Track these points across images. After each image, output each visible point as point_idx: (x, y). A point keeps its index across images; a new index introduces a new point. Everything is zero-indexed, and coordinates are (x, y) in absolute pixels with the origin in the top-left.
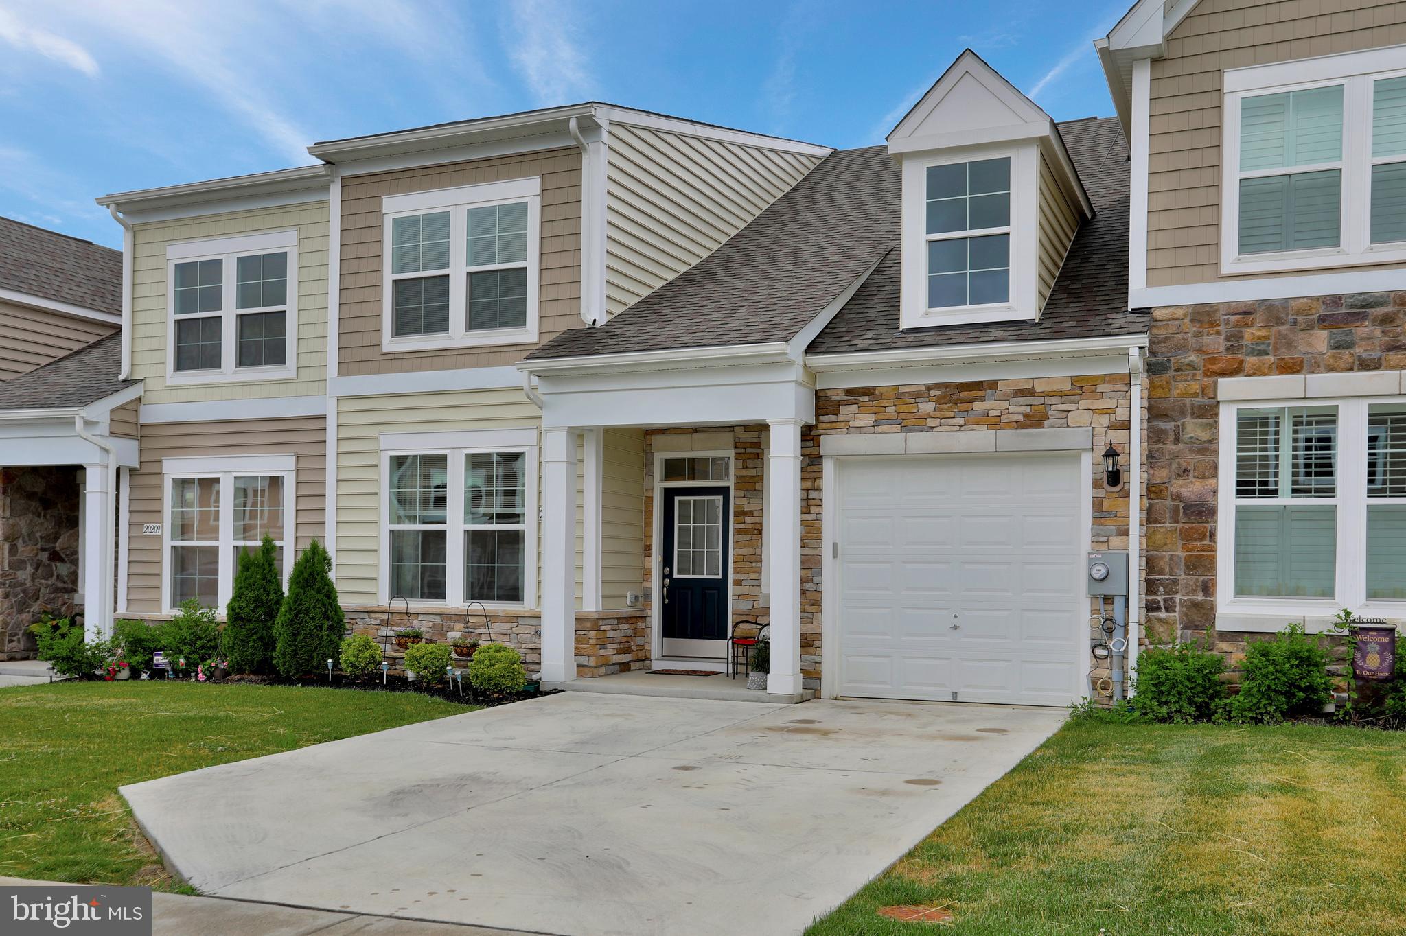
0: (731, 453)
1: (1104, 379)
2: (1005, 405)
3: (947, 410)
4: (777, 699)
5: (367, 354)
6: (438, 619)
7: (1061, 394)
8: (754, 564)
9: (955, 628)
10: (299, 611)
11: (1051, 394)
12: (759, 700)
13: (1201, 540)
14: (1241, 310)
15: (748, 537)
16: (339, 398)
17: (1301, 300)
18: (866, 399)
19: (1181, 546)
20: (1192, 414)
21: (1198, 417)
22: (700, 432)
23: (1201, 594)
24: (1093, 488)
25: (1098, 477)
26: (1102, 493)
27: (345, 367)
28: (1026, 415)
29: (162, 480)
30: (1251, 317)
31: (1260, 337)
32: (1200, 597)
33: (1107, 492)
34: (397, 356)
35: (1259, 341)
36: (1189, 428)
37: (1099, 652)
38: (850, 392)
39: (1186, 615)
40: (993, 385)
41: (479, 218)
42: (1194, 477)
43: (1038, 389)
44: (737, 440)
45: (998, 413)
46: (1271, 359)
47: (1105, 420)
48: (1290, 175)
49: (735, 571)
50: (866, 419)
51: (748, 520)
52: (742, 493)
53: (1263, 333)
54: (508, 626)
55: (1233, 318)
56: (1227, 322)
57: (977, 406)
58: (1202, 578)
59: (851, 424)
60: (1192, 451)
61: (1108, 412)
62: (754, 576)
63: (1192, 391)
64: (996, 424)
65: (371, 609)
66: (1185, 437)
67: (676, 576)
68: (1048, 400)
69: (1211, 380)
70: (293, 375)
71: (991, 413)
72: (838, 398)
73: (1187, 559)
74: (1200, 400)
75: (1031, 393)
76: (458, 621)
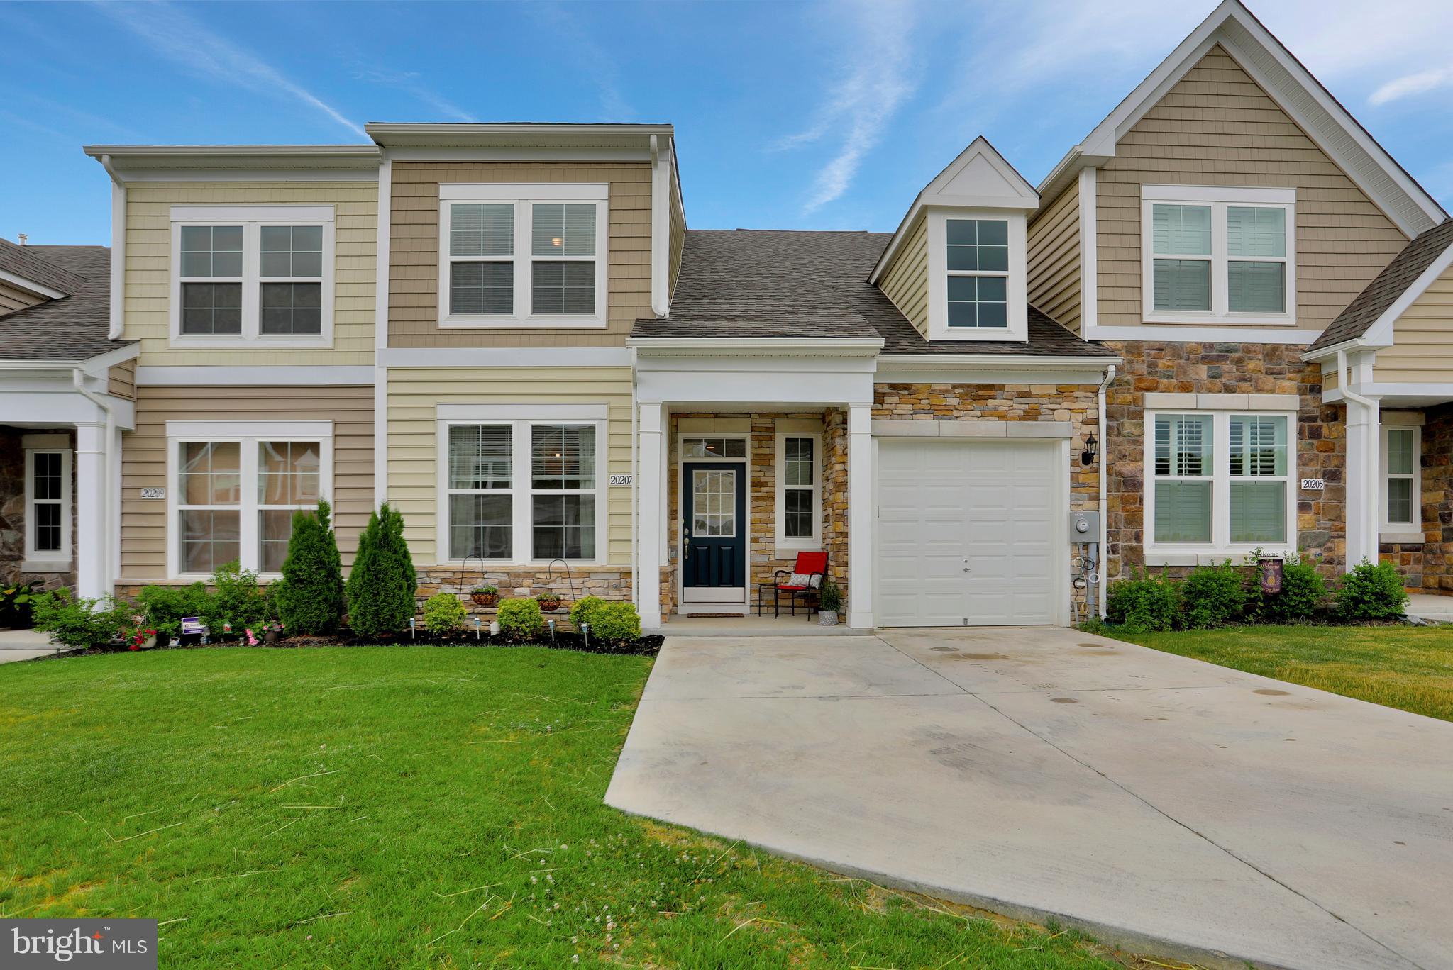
0: (747, 436)
1: (1079, 387)
2: (1010, 403)
3: (968, 404)
4: (859, 632)
5: (422, 328)
6: (505, 576)
7: (1049, 397)
8: (769, 525)
9: (966, 570)
10: (379, 572)
11: (1042, 397)
12: (844, 634)
13: (1134, 504)
14: (1157, 347)
15: (764, 503)
16: (389, 369)
17: (1191, 344)
18: (906, 392)
19: (1121, 508)
20: (1128, 416)
21: (1132, 419)
22: (719, 417)
23: (1134, 541)
24: (1071, 466)
25: (1076, 458)
26: (1078, 470)
27: (395, 338)
28: (1025, 411)
29: (166, 443)
30: (1163, 352)
31: (1168, 367)
32: (1134, 544)
33: (1081, 469)
34: (454, 332)
35: (1168, 369)
36: (1127, 425)
37: (1079, 583)
38: (893, 386)
39: (1126, 556)
40: (1002, 387)
41: (543, 214)
42: (1129, 460)
43: (1034, 393)
44: (754, 425)
45: (1007, 408)
46: (1175, 381)
47: (1080, 417)
48: (1180, 260)
49: (753, 531)
50: (906, 409)
51: (764, 489)
52: (758, 468)
53: (1170, 364)
54: (581, 580)
55: (1153, 352)
56: (1149, 355)
57: (991, 402)
58: (1136, 530)
59: (894, 412)
60: (1128, 442)
61: (1082, 412)
62: (769, 535)
63: (1128, 401)
64: (1004, 417)
65: (432, 569)
66: (1125, 432)
67: (694, 536)
68: (1041, 401)
69: (1138, 394)
70: (330, 345)
71: (1001, 408)
72: (883, 391)
73: (1126, 517)
74: (1132, 407)
75: (1027, 395)
76: (527, 578)
